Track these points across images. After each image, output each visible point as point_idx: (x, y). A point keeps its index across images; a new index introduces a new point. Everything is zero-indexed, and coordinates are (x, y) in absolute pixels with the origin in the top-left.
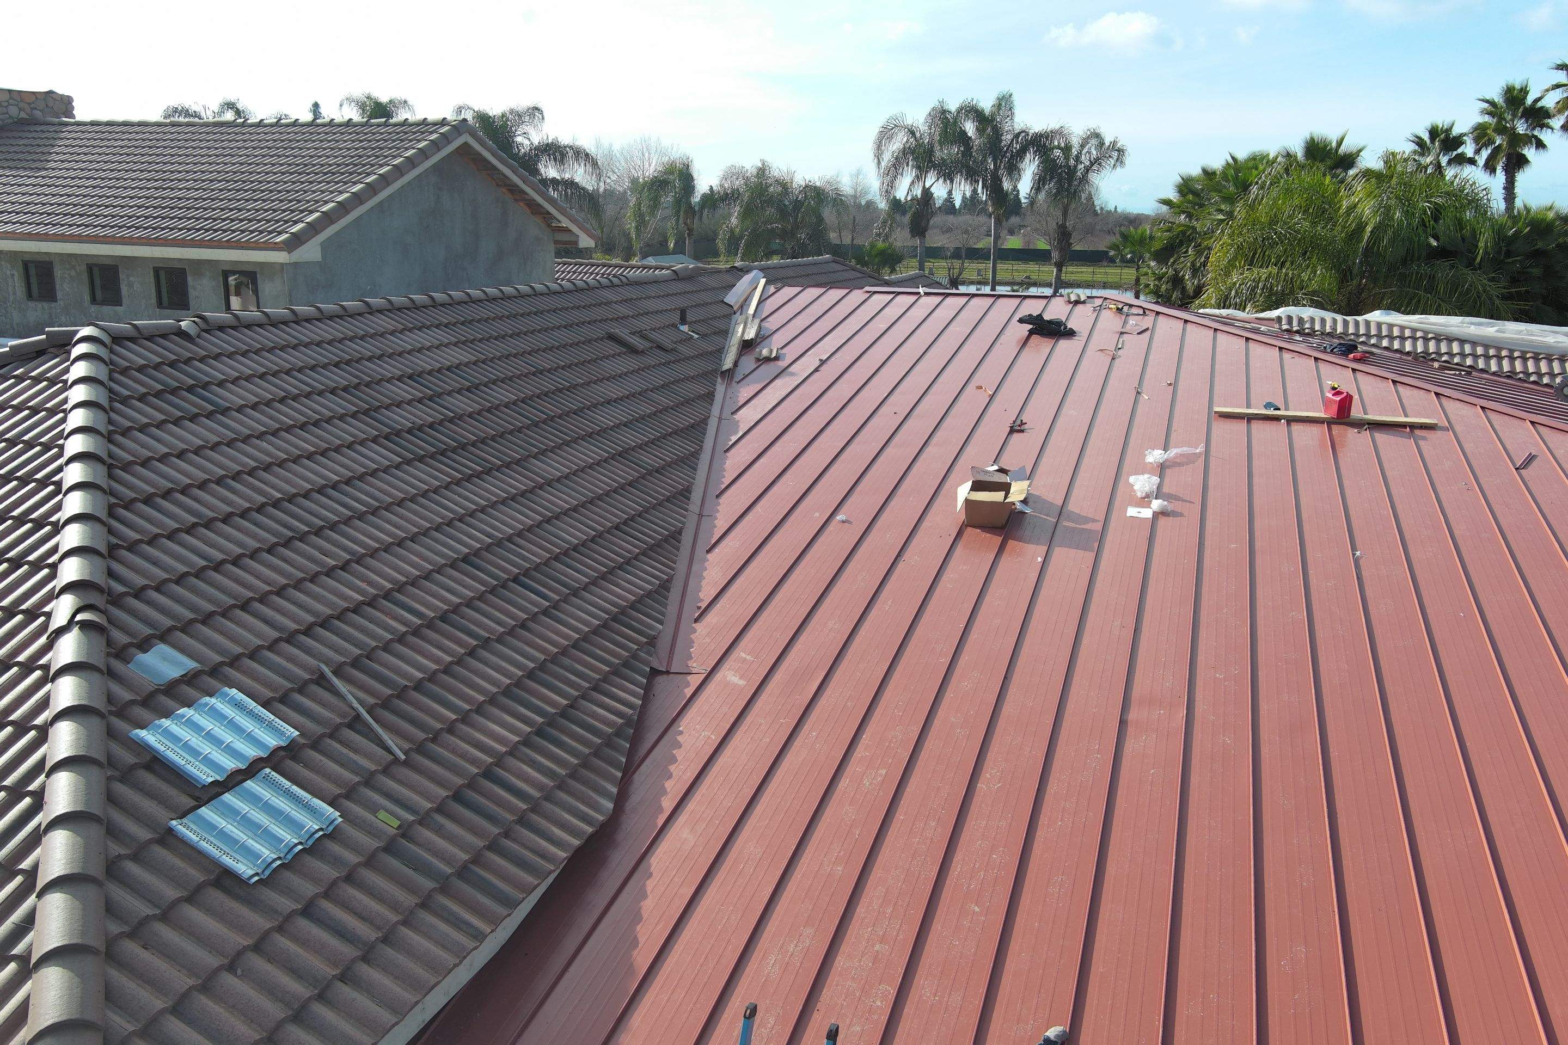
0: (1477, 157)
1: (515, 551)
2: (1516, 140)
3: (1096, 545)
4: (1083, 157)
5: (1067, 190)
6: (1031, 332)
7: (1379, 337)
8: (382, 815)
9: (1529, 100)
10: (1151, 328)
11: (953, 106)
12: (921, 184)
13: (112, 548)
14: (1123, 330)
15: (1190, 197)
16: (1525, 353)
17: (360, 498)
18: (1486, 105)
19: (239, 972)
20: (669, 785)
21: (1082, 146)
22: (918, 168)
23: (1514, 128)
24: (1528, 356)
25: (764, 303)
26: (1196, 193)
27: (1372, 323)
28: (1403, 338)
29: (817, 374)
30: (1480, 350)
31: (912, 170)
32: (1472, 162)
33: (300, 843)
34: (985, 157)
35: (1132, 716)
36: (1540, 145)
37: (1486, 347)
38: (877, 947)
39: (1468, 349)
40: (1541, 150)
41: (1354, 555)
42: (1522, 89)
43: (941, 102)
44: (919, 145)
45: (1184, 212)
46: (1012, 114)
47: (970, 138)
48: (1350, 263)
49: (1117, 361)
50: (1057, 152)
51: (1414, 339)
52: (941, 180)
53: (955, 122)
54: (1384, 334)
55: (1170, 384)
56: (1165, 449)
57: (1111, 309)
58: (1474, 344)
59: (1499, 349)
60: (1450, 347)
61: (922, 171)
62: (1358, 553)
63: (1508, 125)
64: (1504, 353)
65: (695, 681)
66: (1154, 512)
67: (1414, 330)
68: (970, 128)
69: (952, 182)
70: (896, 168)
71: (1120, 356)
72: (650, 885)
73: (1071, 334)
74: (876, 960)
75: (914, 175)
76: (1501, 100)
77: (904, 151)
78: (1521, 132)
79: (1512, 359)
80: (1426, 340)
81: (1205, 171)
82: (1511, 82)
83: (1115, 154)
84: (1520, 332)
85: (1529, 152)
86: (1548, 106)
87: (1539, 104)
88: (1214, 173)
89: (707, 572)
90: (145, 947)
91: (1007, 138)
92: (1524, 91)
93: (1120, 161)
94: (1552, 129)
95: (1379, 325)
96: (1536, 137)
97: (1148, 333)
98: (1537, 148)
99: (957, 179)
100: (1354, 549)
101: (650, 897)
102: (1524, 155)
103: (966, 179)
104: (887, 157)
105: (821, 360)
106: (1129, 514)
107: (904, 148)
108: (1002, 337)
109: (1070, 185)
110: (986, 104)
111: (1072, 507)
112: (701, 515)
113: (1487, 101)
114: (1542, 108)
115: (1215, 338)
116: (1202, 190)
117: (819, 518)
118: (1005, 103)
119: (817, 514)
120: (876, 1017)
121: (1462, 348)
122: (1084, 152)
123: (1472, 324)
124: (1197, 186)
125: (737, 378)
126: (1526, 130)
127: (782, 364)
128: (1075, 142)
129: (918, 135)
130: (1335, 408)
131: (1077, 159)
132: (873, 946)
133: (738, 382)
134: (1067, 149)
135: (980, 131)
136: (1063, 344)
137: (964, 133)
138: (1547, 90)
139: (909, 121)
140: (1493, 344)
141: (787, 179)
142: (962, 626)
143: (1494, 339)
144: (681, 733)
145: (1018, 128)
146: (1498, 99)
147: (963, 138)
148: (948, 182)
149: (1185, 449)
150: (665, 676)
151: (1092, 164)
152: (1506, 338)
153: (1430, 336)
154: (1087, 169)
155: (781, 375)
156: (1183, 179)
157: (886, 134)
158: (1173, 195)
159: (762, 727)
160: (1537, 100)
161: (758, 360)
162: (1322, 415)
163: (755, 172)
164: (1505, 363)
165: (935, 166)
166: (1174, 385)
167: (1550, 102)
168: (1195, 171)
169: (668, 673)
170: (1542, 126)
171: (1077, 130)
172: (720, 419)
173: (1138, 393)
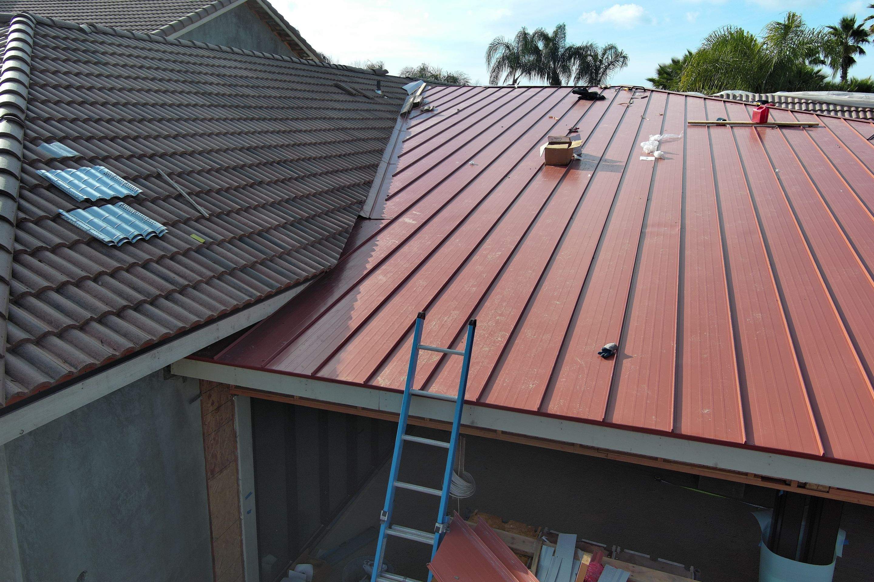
0: (826, 60)
1: (279, 152)
2: (849, 49)
3: (622, 170)
4: (604, 61)
5: (596, 79)
6: (580, 99)
7: (780, 103)
8: (194, 236)
9: (856, 26)
10: (649, 96)
11: (531, 31)
12: (513, 77)
13: (31, 85)
14: (633, 97)
15: (665, 75)
16: (865, 108)
17: (185, 113)
18: (831, 30)
19: (100, 283)
20: (370, 260)
21: (604, 54)
22: (511, 67)
23: (847, 43)
24: (867, 110)
25: (425, 93)
26: (668, 74)
27: (775, 97)
28: (793, 103)
29: (456, 115)
30: (838, 108)
31: (508, 68)
32: (823, 62)
33: (141, 235)
34: (549, 62)
35: (648, 230)
36: (862, 52)
37: (842, 106)
38: (498, 318)
39: (831, 107)
40: (862, 55)
41: (775, 171)
42: (851, 20)
43: (524, 29)
44: (513, 54)
45: (661, 85)
46: (565, 36)
47: (540, 50)
48: (760, 82)
49: (630, 108)
50: (590, 58)
51: (801, 104)
52: (524, 74)
53: (532, 41)
54: (783, 101)
55: (662, 115)
56: (661, 133)
57: (625, 90)
58: (835, 105)
59: (850, 107)
60: (821, 107)
61: (513, 69)
62: (777, 170)
63: (843, 41)
64: (853, 109)
65: (385, 222)
66: (656, 158)
67: (800, 99)
68: (541, 45)
69: (530, 74)
70: (499, 68)
71: (631, 106)
72: (359, 297)
73: (603, 98)
74: (497, 322)
75: (509, 71)
76: (840, 27)
77: (503, 58)
78: (851, 45)
79: (857, 112)
80: (807, 104)
81: (673, 61)
82: (845, 17)
83: (622, 59)
84: (862, 98)
85: (856, 56)
86: (866, 29)
87: (861, 28)
88: (678, 62)
89: (393, 183)
90: (40, 261)
91: (561, 51)
92: (853, 21)
93: (624, 63)
94: (869, 42)
95: (780, 97)
96: (859, 47)
97: (648, 98)
98: (860, 53)
99: (533, 73)
100: (774, 169)
101: (359, 301)
102: (853, 58)
103: (538, 74)
104: (494, 61)
105: (458, 110)
106: (640, 159)
107: (503, 57)
108: (563, 101)
109: (597, 76)
110: (550, 32)
111: (607, 156)
112: (389, 164)
113: (832, 28)
114: (863, 30)
115: (686, 100)
116: (672, 72)
117: (459, 164)
118: (561, 30)
119: (457, 162)
120: (498, 344)
121: (828, 107)
122: (604, 58)
123: (834, 94)
124: (668, 70)
125: (410, 117)
126: (854, 43)
127: (436, 112)
128: (600, 52)
129: (511, 48)
130: (759, 116)
131: (601, 61)
132: (495, 317)
133: (411, 119)
134: (595, 57)
135: (546, 46)
136: (598, 103)
137: (537, 48)
138: (866, 20)
139: (506, 41)
140: (847, 104)
141: (438, 73)
142: (545, 200)
143: (846, 102)
144: (378, 241)
145: (567, 46)
146: (838, 26)
147: (536, 51)
148: (528, 75)
149: (672, 135)
150: (368, 221)
151: (609, 65)
152: (854, 101)
153: (809, 102)
154: (607, 68)
155: (436, 116)
156: (660, 66)
157: (493, 48)
158: (655, 76)
159: (426, 238)
160: (861, 26)
161: (422, 111)
162: (751, 122)
163: (419, 69)
164: (854, 114)
165: (520, 67)
166: (663, 115)
167: (867, 27)
168: (668, 62)
169: (370, 219)
170: (863, 40)
171: (600, 45)
172: (400, 131)
173: (643, 118)
